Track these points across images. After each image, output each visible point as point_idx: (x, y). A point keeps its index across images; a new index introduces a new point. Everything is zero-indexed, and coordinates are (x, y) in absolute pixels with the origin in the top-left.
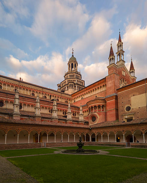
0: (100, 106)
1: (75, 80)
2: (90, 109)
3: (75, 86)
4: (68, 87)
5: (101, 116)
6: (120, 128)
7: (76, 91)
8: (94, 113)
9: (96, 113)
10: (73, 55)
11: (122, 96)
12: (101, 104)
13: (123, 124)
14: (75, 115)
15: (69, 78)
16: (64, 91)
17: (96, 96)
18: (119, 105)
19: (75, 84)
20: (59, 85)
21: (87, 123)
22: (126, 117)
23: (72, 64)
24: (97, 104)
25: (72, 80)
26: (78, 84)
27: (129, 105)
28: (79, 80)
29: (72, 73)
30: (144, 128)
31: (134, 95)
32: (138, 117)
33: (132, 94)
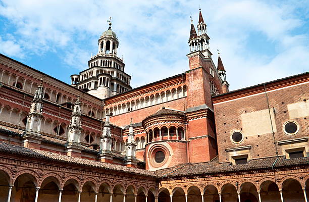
0: (175, 128)
1: (113, 73)
2: (151, 135)
3: (112, 84)
4: (96, 83)
5: (177, 150)
6: (229, 177)
7: (115, 94)
8: (161, 143)
9: (165, 144)
10: (110, 27)
11: (222, 110)
12: (177, 124)
13: (231, 168)
17: (164, 108)
18: (219, 129)
19: (112, 79)
22: (235, 154)
23: (108, 43)
24: (168, 125)
25: (107, 70)
26: (117, 80)
27: (238, 130)
28: (120, 73)
29: (107, 58)
30: (280, 177)
31: (246, 112)
32: (258, 155)
33: (243, 109)
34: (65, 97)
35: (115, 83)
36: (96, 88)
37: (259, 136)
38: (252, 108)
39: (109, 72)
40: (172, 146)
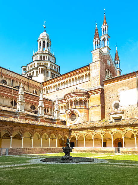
0: (82, 101)
1: (47, 64)
2: (68, 105)
3: (48, 72)
4: (37, 72)
5: (83, 113)
6: (107, 129)
7: (49, 78)
8: (75, 110)
10: (45, 30)
11: (109, 89)
12: (83, 98)
13: (111, 124)
14: (48, 111)
15: (39, 59)
16: (31, 77)
17: (77, 88)
18: (106, 101)
19: (47, 69)
20: (24, 68)
21: (64, 123)
22: (114, 116)
23: (44, 42)
24: (78, 99)
25: (44, 63)
26: (51, 69)
27: (117, 102)
28: (52, 64)
29: (44, 54)
31: (123, 90)
32: (128, 117)
33: (121, 89)
34: (17, 82)
35: (49, 71)
36: (37, 75)
37: (129, 105)
38: (127, 88)
39: (45, 64)
40: (80, 111)
